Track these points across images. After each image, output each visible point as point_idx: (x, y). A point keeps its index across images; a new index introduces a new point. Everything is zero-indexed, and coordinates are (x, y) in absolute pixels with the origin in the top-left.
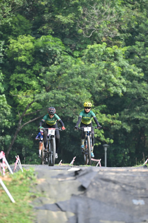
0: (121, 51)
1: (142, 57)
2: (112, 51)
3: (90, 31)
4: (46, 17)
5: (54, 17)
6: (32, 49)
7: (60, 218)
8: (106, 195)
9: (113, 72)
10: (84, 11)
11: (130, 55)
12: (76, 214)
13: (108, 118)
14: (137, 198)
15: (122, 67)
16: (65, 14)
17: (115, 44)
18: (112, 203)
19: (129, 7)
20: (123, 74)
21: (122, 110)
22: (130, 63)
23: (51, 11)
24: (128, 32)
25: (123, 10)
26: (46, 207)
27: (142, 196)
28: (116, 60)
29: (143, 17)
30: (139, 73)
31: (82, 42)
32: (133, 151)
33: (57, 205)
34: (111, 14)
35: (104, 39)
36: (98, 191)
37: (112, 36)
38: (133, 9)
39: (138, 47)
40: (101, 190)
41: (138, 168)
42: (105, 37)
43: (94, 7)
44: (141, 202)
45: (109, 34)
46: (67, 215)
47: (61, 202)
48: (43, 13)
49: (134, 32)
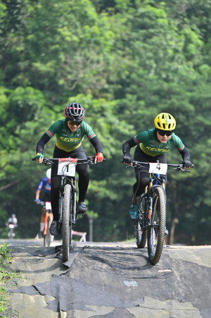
0: (110, 104)
1: (134, 113)
2: (98, 105)
3: (73, 82)
4: (22, 65)
5: (30, 66)
6: (5, 103)
7: (38, 303)
8: (92, 275)
9: (100, 130)
10: (66, 58)
11: (120, 110)
12: (57, 298)
13: (94, 185)
14: (129, 279)
15: (111, 124)
16: (44, 62)
17: (102, 97)
18: (99, 285)
19: (119, 54)
20: (111, 132)
21: (109, 175)
22: (120, 119)
23: (27, 58)
24: (117, 83)
25: (112, 58)
26: (22, 290)
27: (135, 276)
28: (103, 116)
29: (136, 65)
30: (130, 130)
31: (64, 94)
32: (123, 224)
33: (35, 287)
34: (98, 62)
35: (89, 91)
36: (83, 271)
37: (99, 87)
38: (124, 56)
39: (129, 100)
40: (86, 269)
41: (129, 244)
42: (91, 88)
43: (78, 53)
44: (134, 283)
45: (95, 85)
46: (46, 299)
47: (39, 284)
48: (18, 60)
49: (124, 83)
